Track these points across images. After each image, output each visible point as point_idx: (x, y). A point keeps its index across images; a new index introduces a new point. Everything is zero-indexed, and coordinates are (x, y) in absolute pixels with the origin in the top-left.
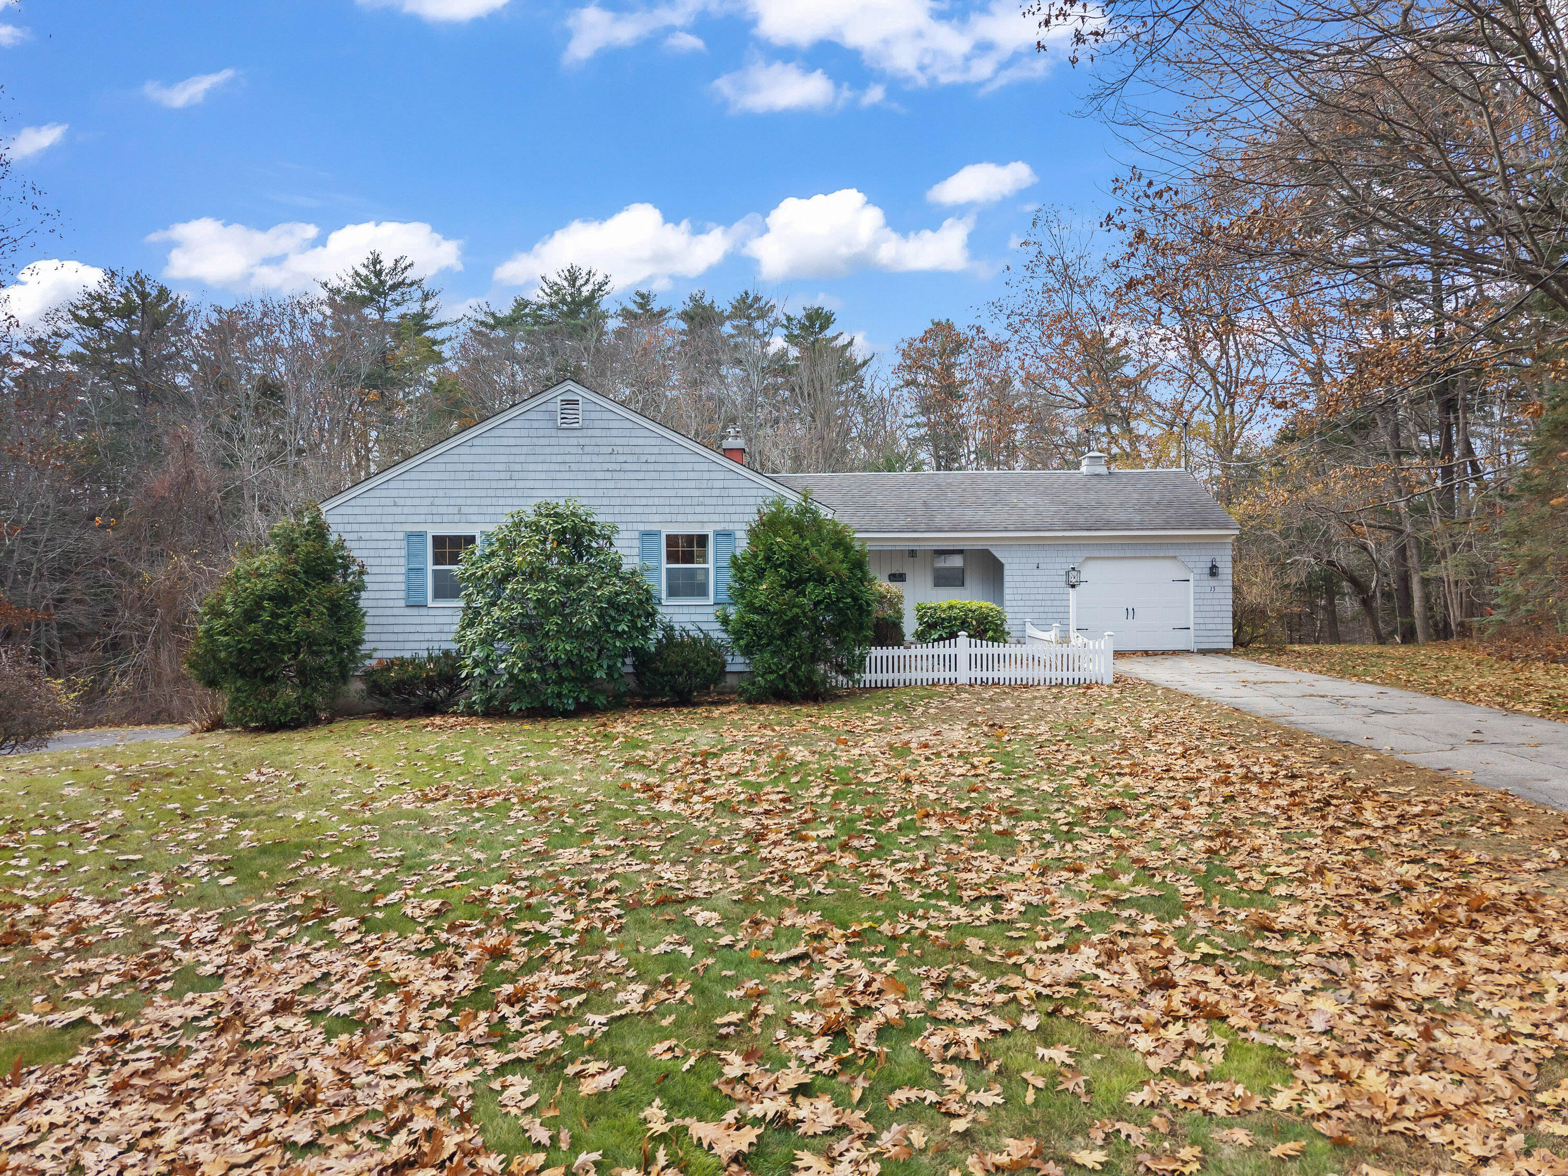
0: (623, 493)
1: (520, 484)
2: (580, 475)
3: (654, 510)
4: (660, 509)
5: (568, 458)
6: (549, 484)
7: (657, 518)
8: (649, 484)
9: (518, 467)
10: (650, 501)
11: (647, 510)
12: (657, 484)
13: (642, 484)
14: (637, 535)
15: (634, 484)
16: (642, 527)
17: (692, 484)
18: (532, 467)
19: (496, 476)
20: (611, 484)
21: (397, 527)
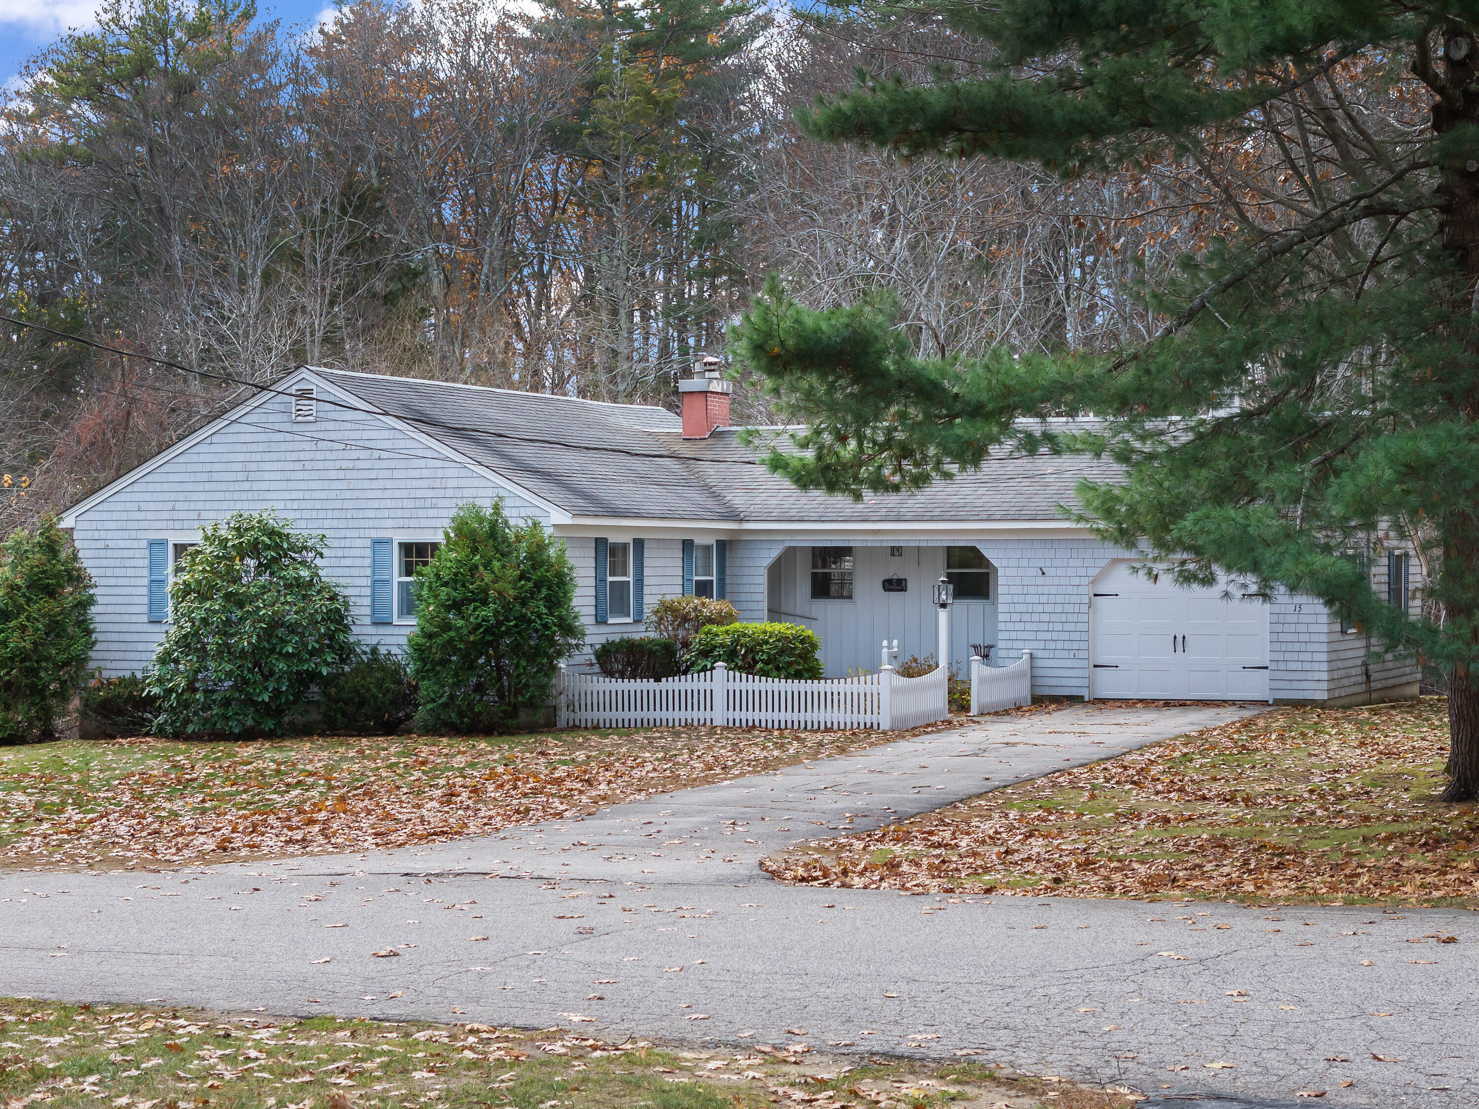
0: (356, 494)
1: (256, 486)
2: (315, 475)
3: (386, 514)
4: (393, 513)
5: (302, 456)
6: (283, 485)
7: (389, 523)
8: (381, 484)
9: (254, 467)
10: (383, 504)
11: (379, 514)
12: (389, 484)
13: (374, 485)
14: (368, 543)
15: (366, 484)
16: (374, 534)
17: (425, 483)
18: (267, 466)
19: (232, 476)
20: (344, 485)
21: (141, 535)
